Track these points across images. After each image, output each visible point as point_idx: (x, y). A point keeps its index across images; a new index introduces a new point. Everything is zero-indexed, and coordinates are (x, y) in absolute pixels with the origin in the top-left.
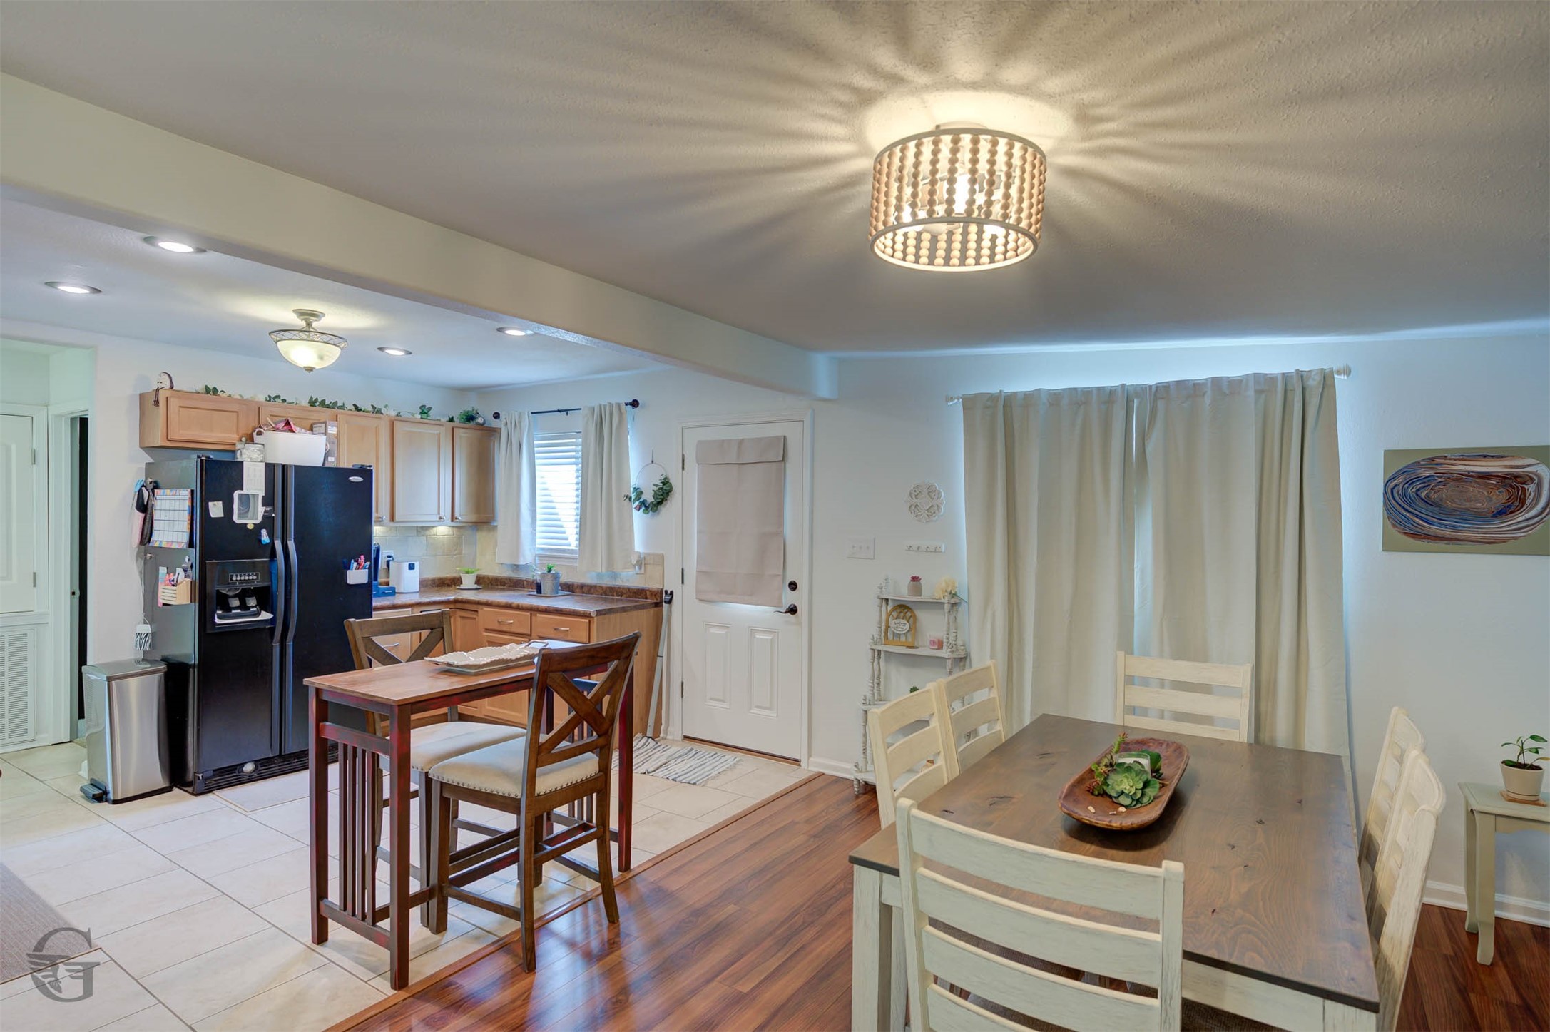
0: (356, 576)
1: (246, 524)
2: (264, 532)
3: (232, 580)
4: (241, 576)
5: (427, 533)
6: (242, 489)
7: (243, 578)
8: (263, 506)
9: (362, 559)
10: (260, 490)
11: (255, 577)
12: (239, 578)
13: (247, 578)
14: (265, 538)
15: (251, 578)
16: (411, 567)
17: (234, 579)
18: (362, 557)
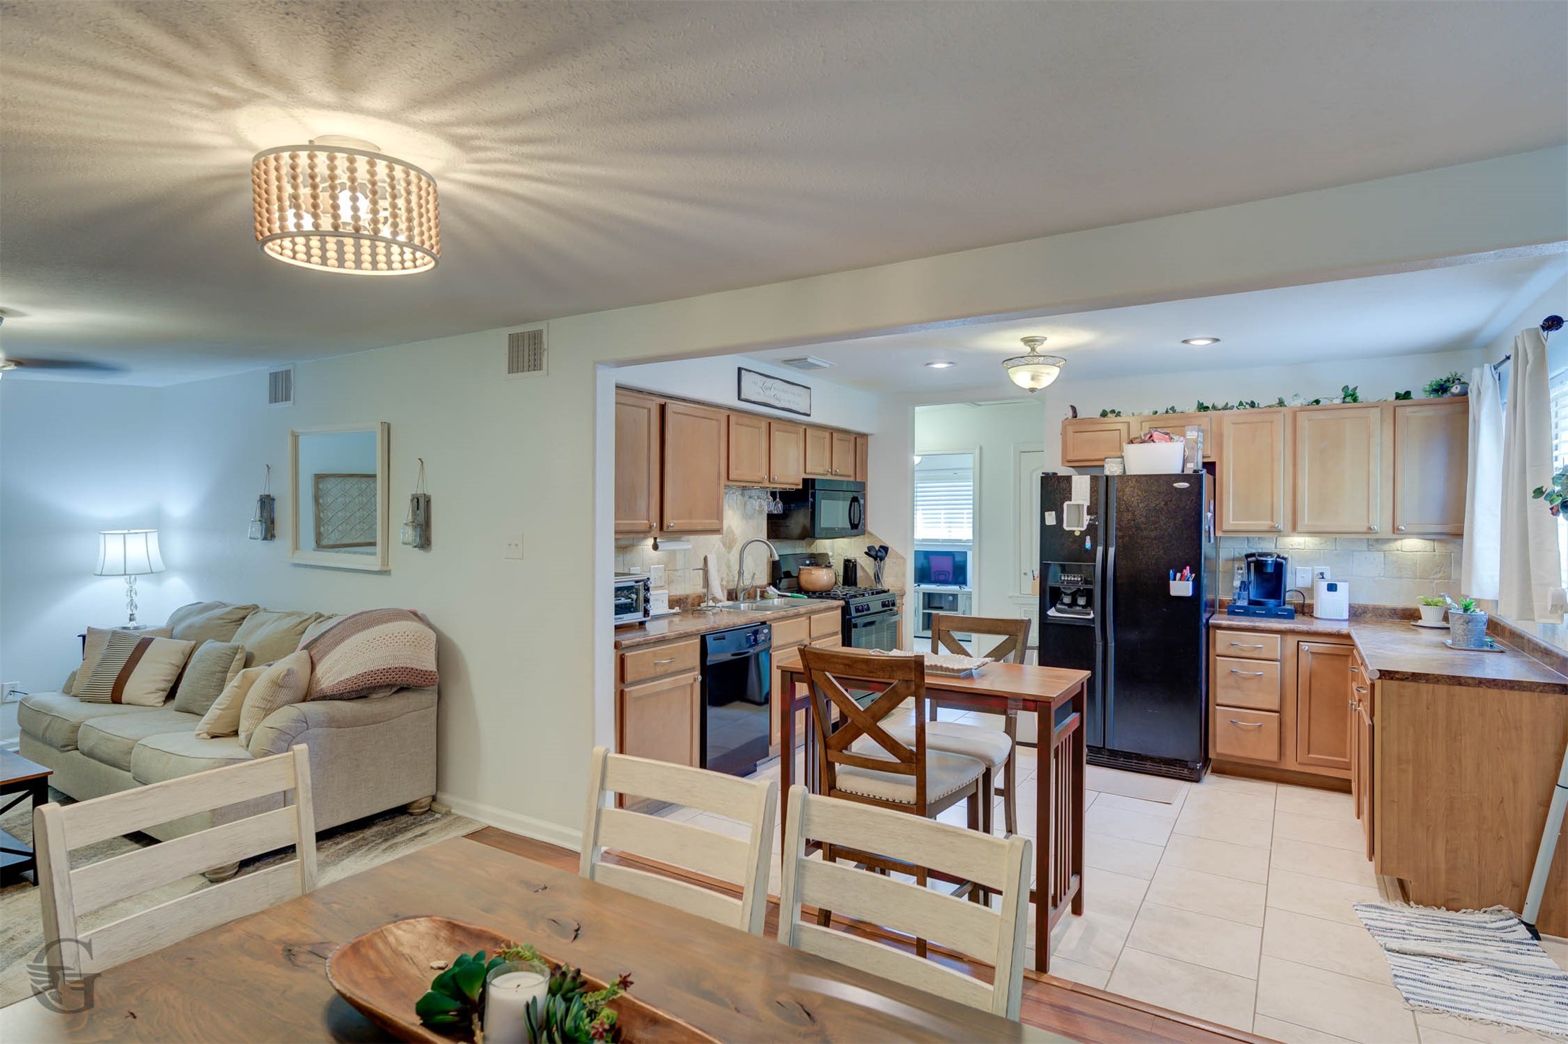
0: (1181, 587)
1: (1074, 531)
2: (1088, 538)
3: (1061, 579)
4: (1068, 576)
5: (1386, 547)
6: (1071, 500)
7: (1069, 579)
8: (1088, 514)
9: (1187, 571)
10: (1085, 500)
11: (1079, 579)
12: (1066, 579)
13: (1073, 579)
14: (1088, 545)
15: (1076, 579)
16: (1332, 588)
17: (1063, 578)
18: (1188, 568)
